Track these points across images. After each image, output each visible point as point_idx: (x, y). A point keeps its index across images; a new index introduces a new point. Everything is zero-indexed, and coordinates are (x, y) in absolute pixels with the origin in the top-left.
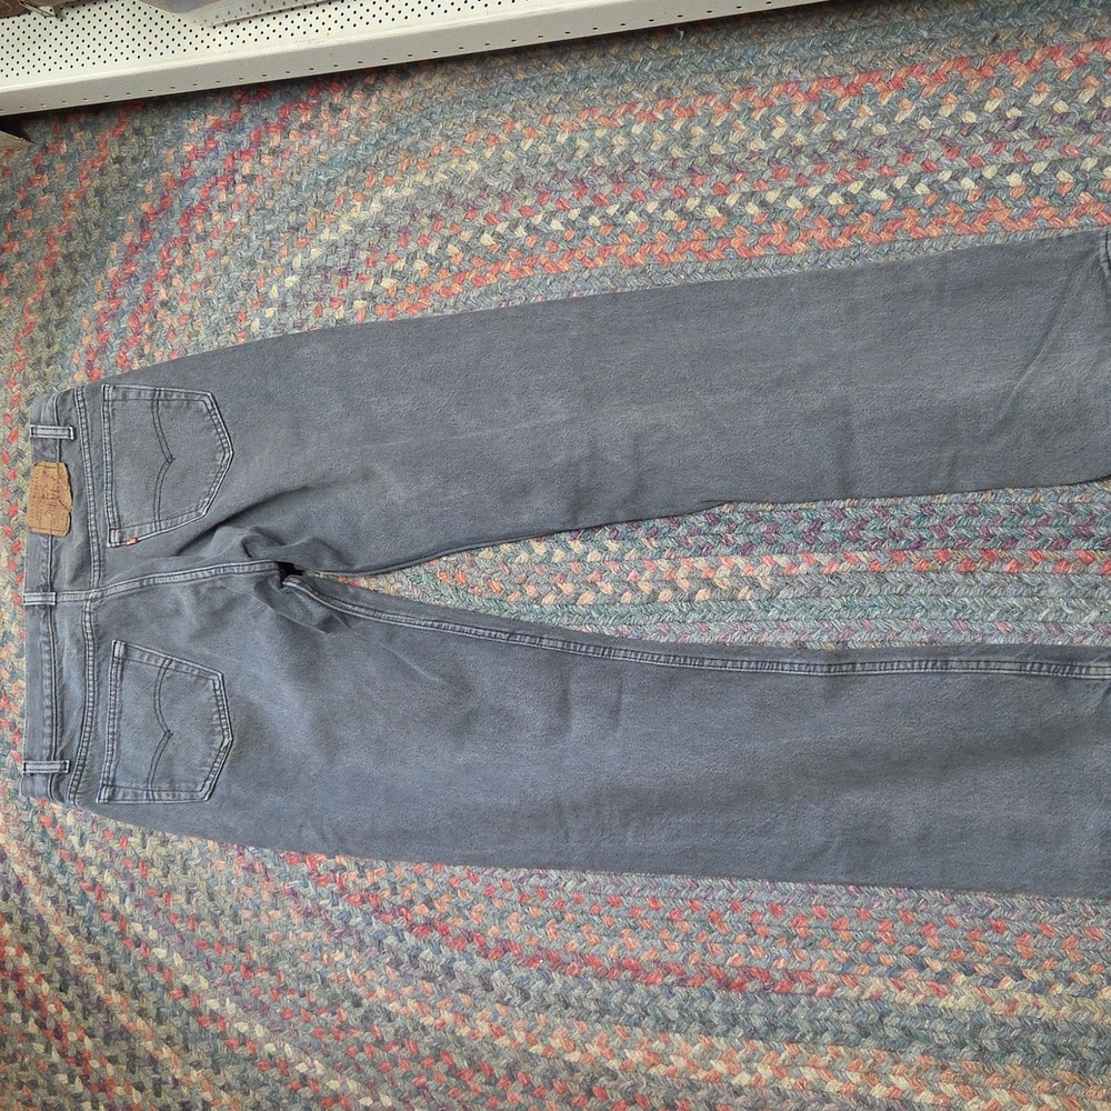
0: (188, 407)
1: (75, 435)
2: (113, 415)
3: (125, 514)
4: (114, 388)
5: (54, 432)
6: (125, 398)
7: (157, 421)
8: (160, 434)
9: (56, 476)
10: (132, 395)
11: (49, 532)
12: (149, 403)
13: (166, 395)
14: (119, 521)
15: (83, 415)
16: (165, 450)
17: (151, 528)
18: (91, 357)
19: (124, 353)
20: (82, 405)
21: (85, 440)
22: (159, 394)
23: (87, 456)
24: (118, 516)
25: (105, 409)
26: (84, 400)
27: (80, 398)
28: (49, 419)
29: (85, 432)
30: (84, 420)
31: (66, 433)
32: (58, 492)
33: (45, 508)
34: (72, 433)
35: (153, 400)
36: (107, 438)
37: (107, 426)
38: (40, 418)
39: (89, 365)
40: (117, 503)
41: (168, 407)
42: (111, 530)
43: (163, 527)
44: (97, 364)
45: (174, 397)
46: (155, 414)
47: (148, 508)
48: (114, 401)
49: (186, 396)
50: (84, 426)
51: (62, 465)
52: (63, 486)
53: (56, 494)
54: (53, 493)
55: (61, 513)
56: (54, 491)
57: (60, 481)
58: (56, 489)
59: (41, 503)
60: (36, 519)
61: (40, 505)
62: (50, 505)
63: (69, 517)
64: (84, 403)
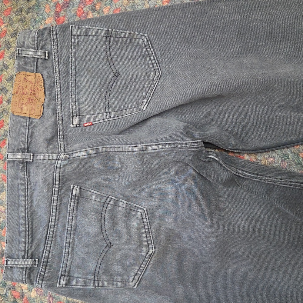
0: (131, 42)
1: (49, 56)
2: (78, 44)
3: (84, 107)
4: (79, 28)
5: (34, 53)
6: (87, 34)
7: (108, 50)
8: (110, 58)
10: (92, 33)
11: (28, 116)
12: (104, 39)
13: (115, 34)
14: (79, 111)
15: (55, 44)
16: (113, 68)
17: (103, 116)
18: (58, 9)
19: (82, 8)
20: (55, 37)
21: (56, 59)
22: (111, 33)
23: (57, 70)
24: (79, 108)
25: (73, 40)
26: (56, 34)
27: (54, 33)
28: (31, 45)
29: (56, 54)
30: (56, 47)
31: (43, 54)
32: (34, 91)
33: (25, 100)
34: (47, 55)
35: (107, 36)
36: (73, 59)
37: (73, 51)
38: (24, 43)
39: (57, 14)
40: (78, 100)
41: (117, 41)
42: (73, 116)
43: (112, 116)
44: (62, 14)
45: (122, 35)
46: (108, 46)
47: (101, 104)
48: (78, 36)
49: (130, 36)
50: (56, 51)
51: (39, 75)
52: (38, 88)
53: (33, 92)
54: (31, 92)
55: (37, 104)
56: (32, 90)
57: (36, 84)
58: (32, 89)
59: (22, 98)
60: (19, 107)
61: (22, 99)
62: (29, 99)
63: (42, 107)
64: (57, 36)
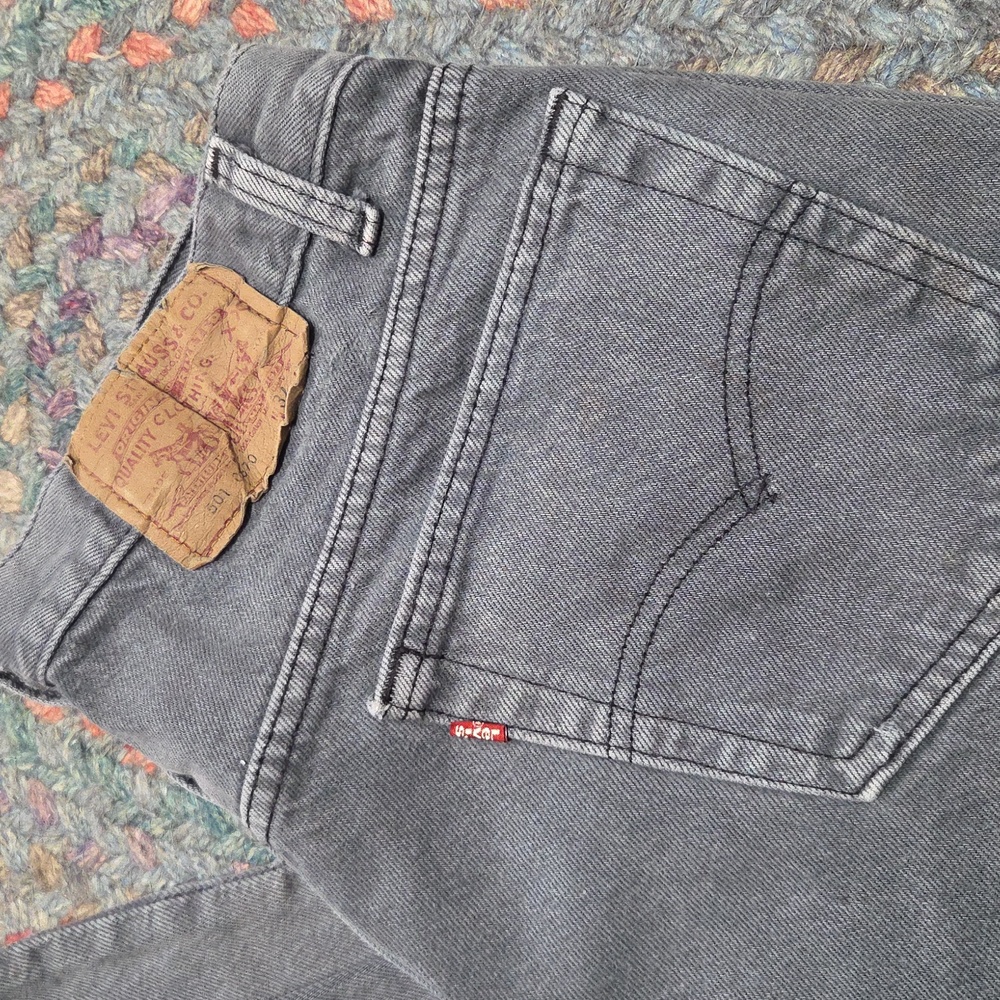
0: (912, 311)
1: (376, 246)
2: (567, 226)
4: (602, 117)
6: (636, 175)
7: (743, 315)
8: (737, 369)
9: (257, 349)
11: (136, 523)
12: (740, 234)
13: (826, 226)
14: (449, 629)
15: (435, 178)
16: (743, 444)
20: (443, 138)
21: (414, 277)
22: (800, 214)
23: (401, 341)
24: (453, 615)
25: (542, 191)
26: (457, 122)
27: (446, 111)
29: (423, 246)
30: (431, 201)
31: (347, 223)
32: (239, 402)
33: (168, 435)
34: (368, 233)
35: (763, 227)
36: (511, 310)
37: (526, 258)
48: (583, 170)
49: (921, 266)
50: (427, 223)
52: (268, 396)
53: (227, 406)
54: (220, 401)
55: (219, 486)
56: (225, 396)
57: (262, 372)
58: (234, 389)
59: (158, 410)
60: (114, 453)
61: (152, 415)
62: (192, 436)
63: (240, 516)
64: (456, 135)
